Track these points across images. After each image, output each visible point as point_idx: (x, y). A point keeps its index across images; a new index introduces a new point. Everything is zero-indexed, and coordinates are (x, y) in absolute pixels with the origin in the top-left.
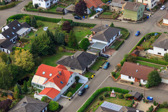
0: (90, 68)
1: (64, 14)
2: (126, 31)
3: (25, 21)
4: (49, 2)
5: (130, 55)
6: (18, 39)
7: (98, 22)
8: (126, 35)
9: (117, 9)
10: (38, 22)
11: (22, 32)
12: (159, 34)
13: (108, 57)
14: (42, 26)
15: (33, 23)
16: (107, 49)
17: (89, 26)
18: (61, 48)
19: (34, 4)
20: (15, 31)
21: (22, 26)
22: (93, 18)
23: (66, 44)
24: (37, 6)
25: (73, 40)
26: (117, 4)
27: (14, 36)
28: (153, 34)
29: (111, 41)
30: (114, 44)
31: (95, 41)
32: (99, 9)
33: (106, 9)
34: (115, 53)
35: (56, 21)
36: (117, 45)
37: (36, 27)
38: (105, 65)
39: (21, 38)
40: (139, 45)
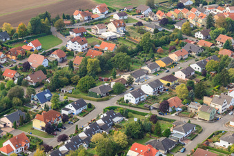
0: (171, 151)
1: (150, 109)
2: (200, 127)
3: (119, 112)
4: (138, 99)
5: (202, 145)
6: (113, 125)
7: (178, 119)
8: (200, 130)
9: (193, 111)
10: (130, 113)
11: (117, 119)
12: (225, 132)
13: (184, 145)
14: (132, 117)
15: (125, 114)
16: (185, 139)
17: (170, 121)
18: (148, 135)
19: (125, 100)
20: (112, 118)
21: (117, 115)
22: (174, 115)
23: (152, 132)
24: (127, 101)
25: (158, 129)
26: (194, 107)
27: (110, 122)
28: (221, 132)
29: (188, 133)
30: (190, 135)
31: (175, 132)
32: (179, 109)
33: (185, 109)
34: (190, 142)
35: (143, 114)
36: (192, 137)
37: (127, 118)
38: (182, 150)
39: (116, 124)
40: (209, 138)
